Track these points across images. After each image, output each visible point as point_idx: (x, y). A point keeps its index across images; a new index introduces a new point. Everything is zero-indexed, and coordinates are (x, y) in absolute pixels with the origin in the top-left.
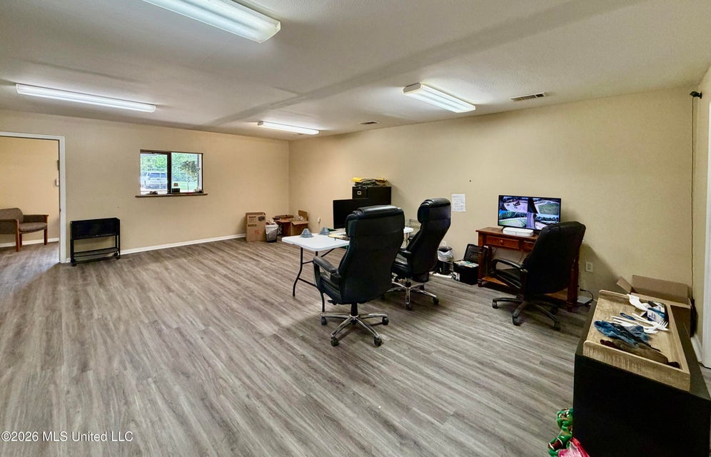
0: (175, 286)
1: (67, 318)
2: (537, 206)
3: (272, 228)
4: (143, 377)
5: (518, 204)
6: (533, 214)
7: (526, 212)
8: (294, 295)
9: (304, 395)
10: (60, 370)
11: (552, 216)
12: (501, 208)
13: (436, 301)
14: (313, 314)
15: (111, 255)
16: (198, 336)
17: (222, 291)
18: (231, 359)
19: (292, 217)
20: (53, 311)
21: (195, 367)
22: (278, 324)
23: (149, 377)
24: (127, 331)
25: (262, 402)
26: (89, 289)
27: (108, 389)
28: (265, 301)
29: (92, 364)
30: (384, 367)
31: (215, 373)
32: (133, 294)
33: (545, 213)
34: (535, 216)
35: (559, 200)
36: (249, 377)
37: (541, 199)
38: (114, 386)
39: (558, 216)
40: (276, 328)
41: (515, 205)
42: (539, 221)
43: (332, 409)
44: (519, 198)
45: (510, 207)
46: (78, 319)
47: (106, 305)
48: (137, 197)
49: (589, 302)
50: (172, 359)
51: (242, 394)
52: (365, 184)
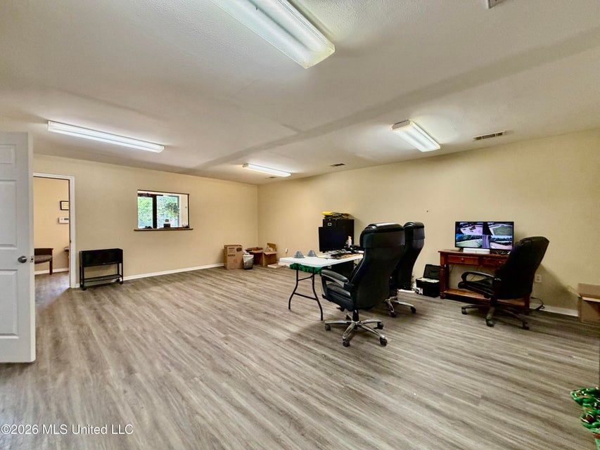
0: (182, 304)
1: (96, 331)
2: (491, 229)
3: (248, 258)
4: (188, 377)
5: (474, 228)
6: (487, 236)
7: (481, 234)
8: (289, 308)
9: (343, 387)
10: (109, 373)
11: (506, 237)
12: (458, 232)
13: (413, 310)
14: (313, 322)
15: (114, 281)
16: (222, 342)
17: (225, 306)
18: (261, 360)
19: (262, 249)
20: (82, 325)
21: (232, 367)
22: (288, 331)
23: (194, 377)
24: (156, 340)
25: (308, 394)
26: (106, 307)
27: (161, 388)
28: (266, 313)
29: (136, 367)
30: (400, 363)
31: (254, 371)
32: (147, 311)
33: (499, 234)
34: (490, 238)
35: (512, 223)
36: (286, 374)
37: (495, 223)
38: (166, 385)
39: (511, 237)
40: (288, 334)
41: (471, 229)
42: (493, 242)
43: (374, 397)
44: (475, 223)
45: (466, 231)
46: (107, 331)
47: (127, 319)
48: (135, 230)
49: (540, 308)
50: (208, 362)
51: (287, 388)
52: (334, 217)
